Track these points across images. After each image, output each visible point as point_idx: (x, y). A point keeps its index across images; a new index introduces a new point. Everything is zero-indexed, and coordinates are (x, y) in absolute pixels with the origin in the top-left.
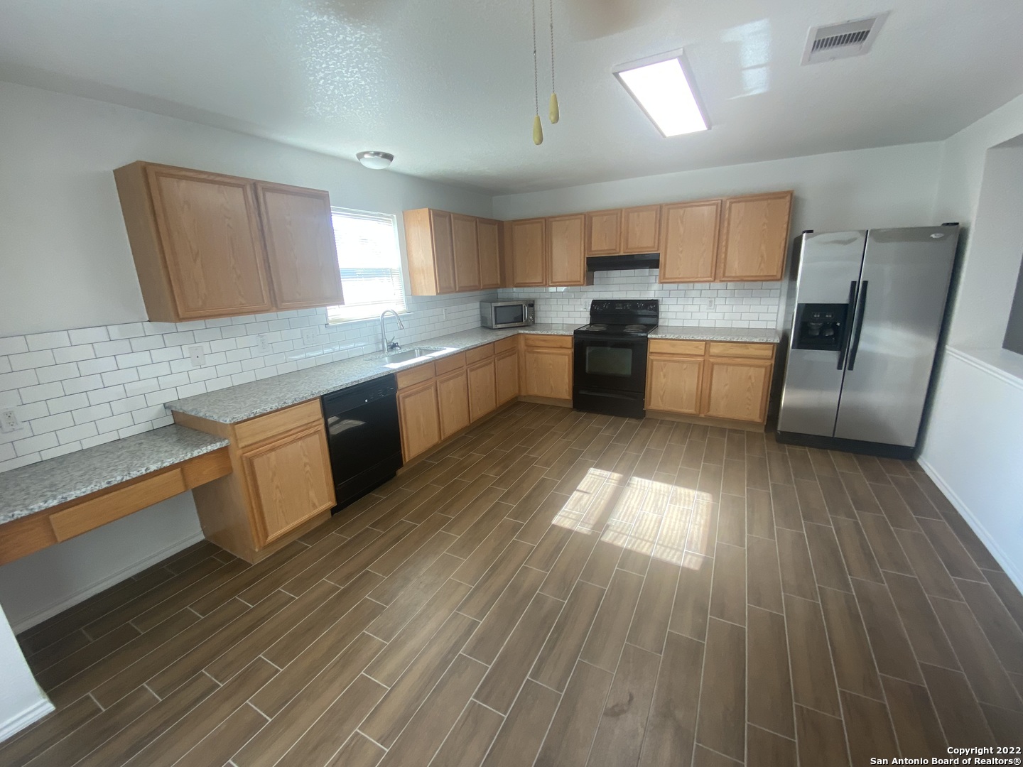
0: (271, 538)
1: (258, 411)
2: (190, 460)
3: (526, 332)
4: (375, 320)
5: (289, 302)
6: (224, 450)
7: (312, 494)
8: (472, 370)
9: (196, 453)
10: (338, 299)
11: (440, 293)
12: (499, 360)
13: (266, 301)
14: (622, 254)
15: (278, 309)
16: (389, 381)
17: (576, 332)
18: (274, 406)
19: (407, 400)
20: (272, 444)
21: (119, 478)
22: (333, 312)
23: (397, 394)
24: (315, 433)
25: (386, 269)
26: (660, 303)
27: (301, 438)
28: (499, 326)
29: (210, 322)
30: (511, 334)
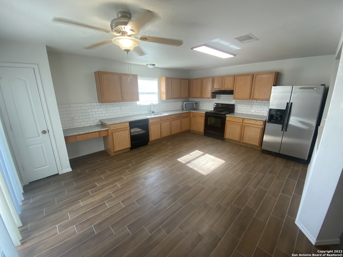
0: (115, 150)
1: (115, 123)
2: (101, 131)
3: (193, 111)
4: (149, 105)
5: (125, 100)
6: (108, 130)
7: (125, 143)
8: (172, 121)
9: (102, 130)
10: (137, 99)
11: (167, 99)
12: (182, 119)
13: (120, 100)
14: (223, 90)
15: (123, 102)
16: (147, 120)
17: (206, 112)
18: (118, 122)
19: (151, 126)
20: (117, 130)
21: (88, 132)
22: (138, 103)
23: (149, 124)
24: (127, 130)
25: (154, 92)
26: (235, 105)
27: (124, 130)
28: (186, 109)
29: (110, 103)
30: (187, 112)
